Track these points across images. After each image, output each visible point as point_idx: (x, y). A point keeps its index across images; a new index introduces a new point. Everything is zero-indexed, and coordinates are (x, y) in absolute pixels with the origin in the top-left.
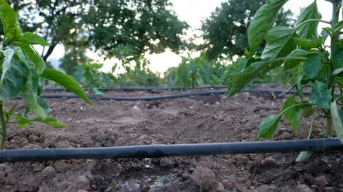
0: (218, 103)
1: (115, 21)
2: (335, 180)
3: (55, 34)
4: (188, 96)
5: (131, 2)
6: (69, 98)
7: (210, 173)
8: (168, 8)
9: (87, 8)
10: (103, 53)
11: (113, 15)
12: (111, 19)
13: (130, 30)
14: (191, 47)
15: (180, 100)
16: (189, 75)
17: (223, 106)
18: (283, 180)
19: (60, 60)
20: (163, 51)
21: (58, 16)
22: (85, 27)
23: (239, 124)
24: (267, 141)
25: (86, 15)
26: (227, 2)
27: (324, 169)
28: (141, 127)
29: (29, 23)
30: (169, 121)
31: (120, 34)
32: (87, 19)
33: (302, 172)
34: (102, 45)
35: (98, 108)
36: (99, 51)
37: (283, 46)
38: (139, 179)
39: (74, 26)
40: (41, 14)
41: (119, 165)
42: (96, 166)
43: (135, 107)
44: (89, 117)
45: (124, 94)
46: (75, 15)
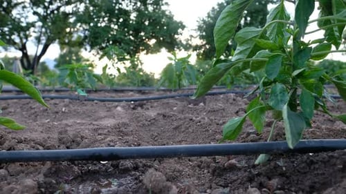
0: (202, 104)
1: (110, 21)
2: (288, 184)
3: (49, 34)
4: (172, 97)
5: (126, 2)
6: (52, 99)
7: (160, 176)
8: (163, 8)
9: (82, 7)
10: (98, 53)
11: (108, 15)
12: (106, 19)
13: (126, 29)
14: (187, 47)
15: (166, 101)
16: (175, 76)
17: (206, 107)
18: (240, 183)
19: (55, 60)
20: (159, 51)
21: (52, 15)
22: (80, 26)
23: (216, 126)
24: (234, 143)
25: (81, 15)
26: (224, 2)
27: (279, 172)
28: (116, 128)
29: (22, 22)
30: (146, 123)
31: (115, 33)
32: (82, 19)
33: (259, 175)
34: (96, 45)
35: (80, 109)
36: (94, 52)
37: (252, 47)
38: (95, 182)
39: (69, 25)
40: (35, 13)
41: (76, 168)
42: (50, 169)
43: (119, 108)
44: (71, 118)
45: (114, 95)
46: (69, 14)
